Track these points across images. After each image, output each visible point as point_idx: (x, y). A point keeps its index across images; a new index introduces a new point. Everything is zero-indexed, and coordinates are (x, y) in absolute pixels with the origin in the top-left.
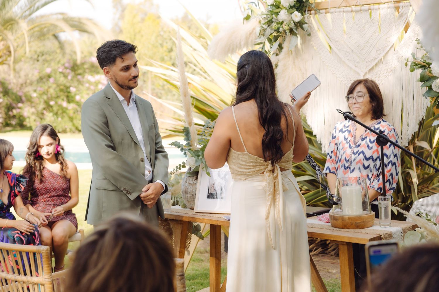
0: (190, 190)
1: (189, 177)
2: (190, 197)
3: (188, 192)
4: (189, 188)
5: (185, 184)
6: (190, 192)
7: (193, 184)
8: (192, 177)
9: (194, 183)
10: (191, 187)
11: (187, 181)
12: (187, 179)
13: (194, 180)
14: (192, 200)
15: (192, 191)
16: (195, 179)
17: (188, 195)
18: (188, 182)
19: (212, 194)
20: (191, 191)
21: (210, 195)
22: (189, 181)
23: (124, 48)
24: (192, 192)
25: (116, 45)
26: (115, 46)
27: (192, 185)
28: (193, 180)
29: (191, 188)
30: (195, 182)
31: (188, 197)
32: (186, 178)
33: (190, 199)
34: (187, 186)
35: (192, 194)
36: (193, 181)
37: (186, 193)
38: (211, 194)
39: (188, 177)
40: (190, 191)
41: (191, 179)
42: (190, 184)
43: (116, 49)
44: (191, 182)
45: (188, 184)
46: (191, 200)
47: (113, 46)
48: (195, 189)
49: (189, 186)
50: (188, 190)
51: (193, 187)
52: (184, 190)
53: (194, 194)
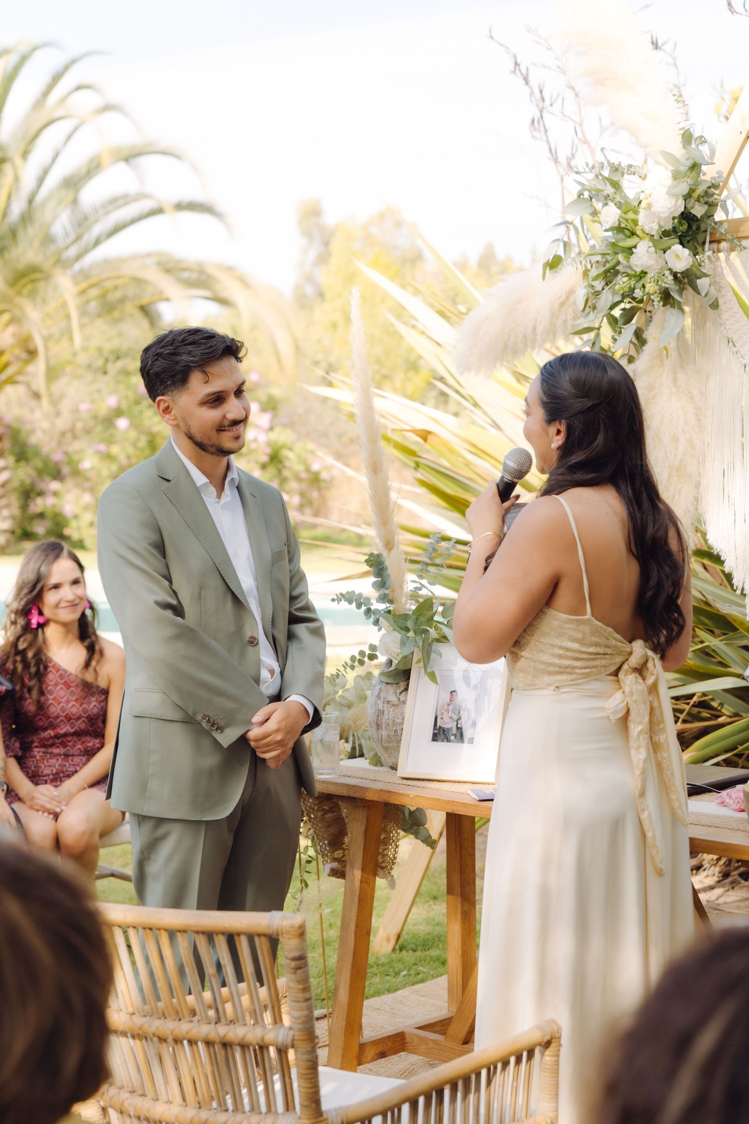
0: (389, 719)
1: (387, 683)
2: (389, 736)
3: (383, 726)
4: (386, 712)
5: (376, 702)
6: (388, 724)
7: (396, 702)
8: (395, 686)
9: (399, 700)
10: (391, 710)
11: (382, 696)
12: (381, 689)
13: (400, 693)
14: (394, 744)
15: (394, 721)
16: (402, 689)
17: (384, 733)
18: (384, 699)
19: (444, 731)
20: (391, 722)
21: (439, 733)
22: (387, 694)
23: (211, 347)
24: (394, 724)
25: (191, 338)
26: (186, 342)
27: (394, 705)
28: (398, 692)
29: (391, 713)
30: (402, 698)
31: (383, 738)
33: (389, 742)
34: (381, 707)
35: (394, 729)
36: (398, 694)
37: (378, 726)
38: (441, 731)
39: (384, 685)
40: (387, 721)
41: (391, 689)
42: (389, 702)
43: (189, 348)
44: (393, 698)
45: (383, 703)
46: (390, 745)
47: (183, 341)
48: (400, 716)
49: (386, 707)
50: (384, 719)
51: (396, 711)
52: (375, 718)
53: (398, 729)
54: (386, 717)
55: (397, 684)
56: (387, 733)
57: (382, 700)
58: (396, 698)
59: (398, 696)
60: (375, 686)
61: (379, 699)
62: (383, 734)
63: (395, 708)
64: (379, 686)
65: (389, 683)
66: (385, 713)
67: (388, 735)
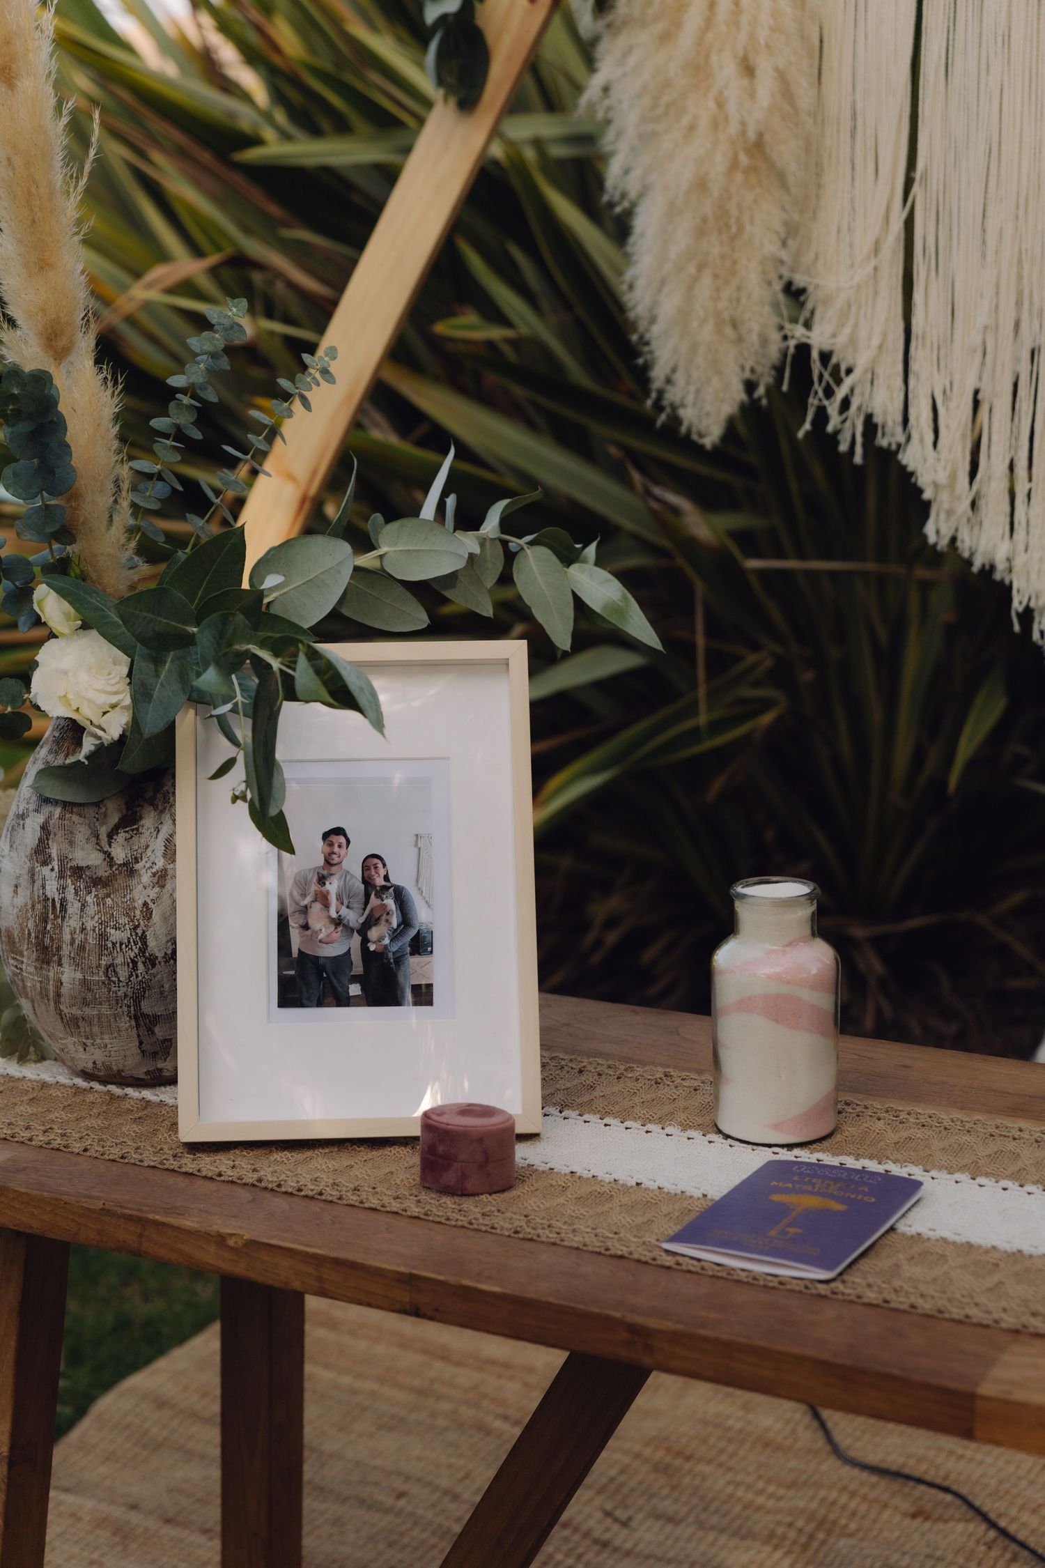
0: (83, 929)
1: (66, 805)
2: (86, 986)
3: (66, 950)
4: (73, 908)
5: (32, 873)
6: (82, 948)
7: (103, 872)
8: (91, 812)
9: (109, 858)
10: (90, 899)
11: (54, 851)
12: (44, 827)
13: (110, 836)
14: (105, 1010)
15: (103, 936)
16: (114, 819)
17: (69, 975)
18: (63, 860)
20: (92, 940)
22: (72, 843)
24: (102, 947)
27: (97, 882)
28: (103, 831)
29: (91, 909)
30: (120, 852)
31: (64, 991)
32: (34, 824)
33: (85, 1003)
34: (52, 889)
35: (104, 961)
36: (104, 838)
37: (47, 953)
39: (58, 810)
40: (79, 938)
42: (78, 872)
44: (87, 856)
45: (61, 876)
46: (88, 1011)
48: (123, 920)
49: (71, 889)
50: (67, 931)
51: (109, 901)
52: (31, 924)
53: (119, 960)
54: (72, 923)
55: (97, 805)
56: (79, 975)
57: (55, 864)
58: (101, 856)
59: (106, 848)
60: (22, 817)
61: (45, 863)
62: (65, 978)
63: (102, 892)
64: (40, 819)
65: (73, 804)
66: (70, 910)
67: (84, 982)
